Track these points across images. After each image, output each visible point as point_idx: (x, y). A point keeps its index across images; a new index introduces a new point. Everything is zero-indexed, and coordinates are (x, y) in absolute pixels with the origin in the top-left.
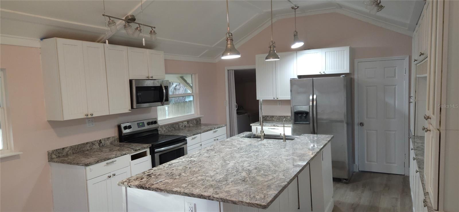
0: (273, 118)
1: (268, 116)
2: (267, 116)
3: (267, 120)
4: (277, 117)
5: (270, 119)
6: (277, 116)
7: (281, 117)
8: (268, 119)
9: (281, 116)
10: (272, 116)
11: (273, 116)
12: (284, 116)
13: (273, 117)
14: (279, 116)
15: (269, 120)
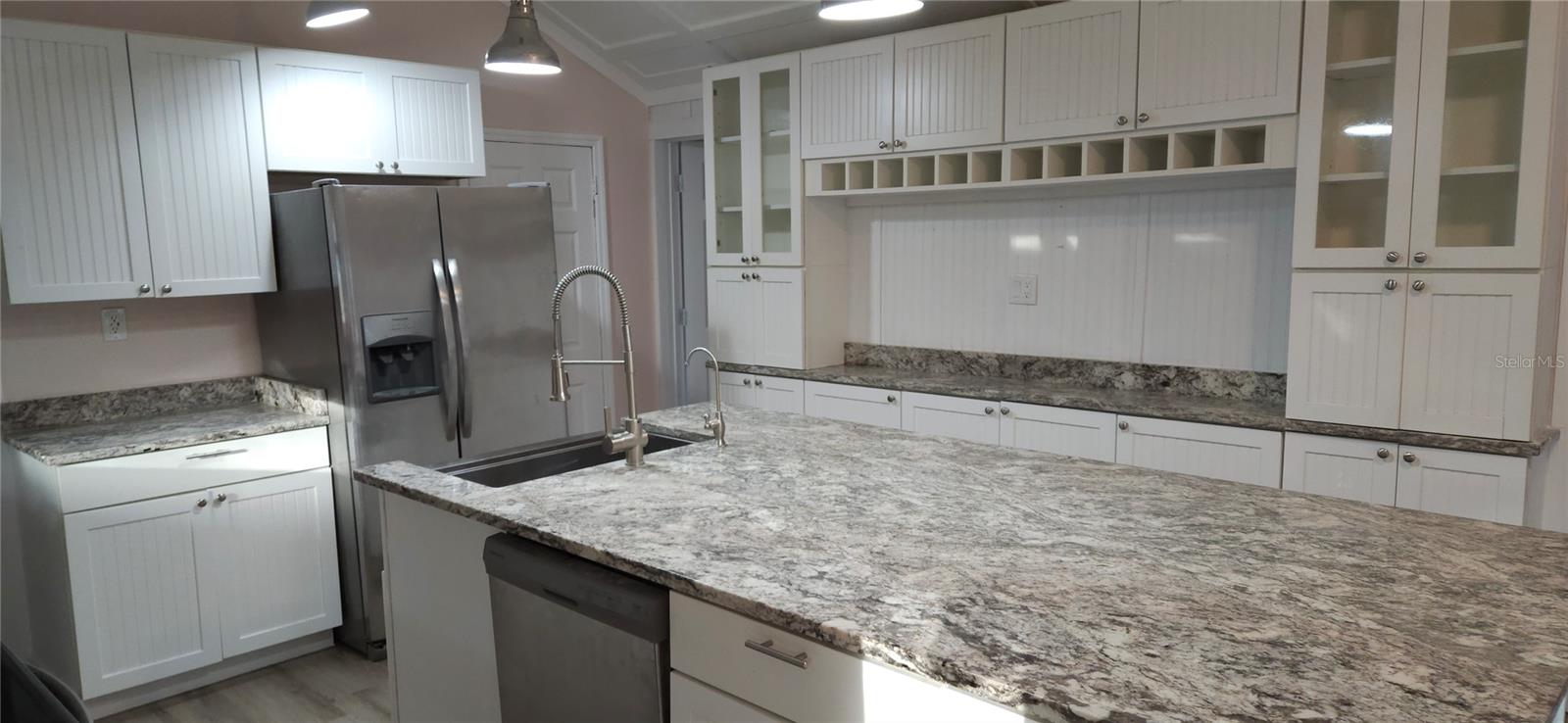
0: (85, 410)
1: (43, 404)
2: (36, 401)
3: (42, 428)
4: (107, 402)
5: (61, 420)
6: (107, 394)
7: (138, 398)
8: (45, 417)
9: (135, 392)
10: (74, 399)
11: (81, 396)
12: (156, 389)
13: (81, 400)
14: (123, 393)
15: (53, 427)
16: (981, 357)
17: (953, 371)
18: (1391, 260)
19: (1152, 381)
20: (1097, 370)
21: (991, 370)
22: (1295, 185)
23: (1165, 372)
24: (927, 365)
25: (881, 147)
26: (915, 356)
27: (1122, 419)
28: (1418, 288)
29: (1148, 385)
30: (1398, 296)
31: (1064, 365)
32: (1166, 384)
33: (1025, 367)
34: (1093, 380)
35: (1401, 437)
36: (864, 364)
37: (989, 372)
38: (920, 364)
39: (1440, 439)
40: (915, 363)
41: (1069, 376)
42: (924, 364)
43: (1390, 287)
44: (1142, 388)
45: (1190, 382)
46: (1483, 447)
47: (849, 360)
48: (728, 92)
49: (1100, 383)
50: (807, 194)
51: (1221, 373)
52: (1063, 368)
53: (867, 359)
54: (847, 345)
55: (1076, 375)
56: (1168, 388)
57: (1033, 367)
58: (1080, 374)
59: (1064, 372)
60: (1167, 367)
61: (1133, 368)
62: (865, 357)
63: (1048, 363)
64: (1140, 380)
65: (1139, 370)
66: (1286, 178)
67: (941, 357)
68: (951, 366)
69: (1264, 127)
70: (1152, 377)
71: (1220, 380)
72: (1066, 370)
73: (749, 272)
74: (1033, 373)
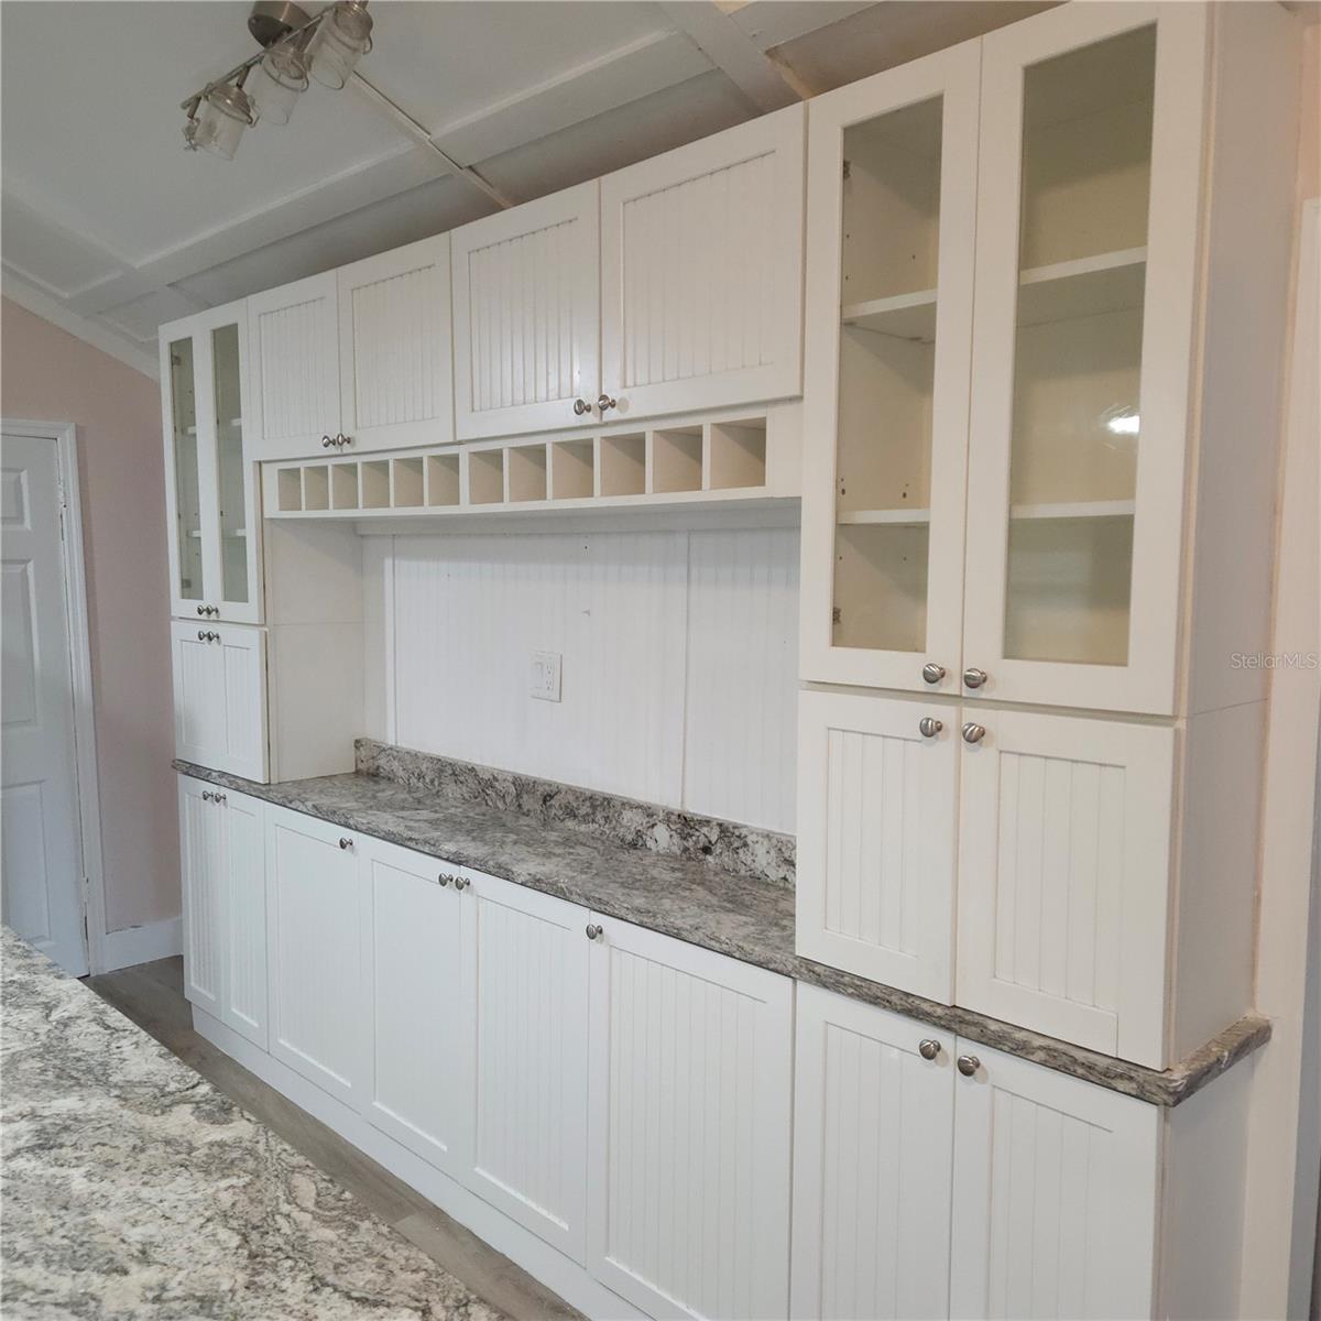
16: (496, 779)
17: (466, 796)
18: (930, 678)
19: (690, 844)
20: (627, 815)
21: (508, 800)
22: (799, 528)
23: (705, 830)
24: (440, 784)
25: (326, 445)
26: (427, 768)
27: (598, 920)
28: (974, 737)
29: (686, 849)
30: (946, 746)
31: (588, 803)
32: (707, 850)
33: (545, 801)
34: (622, 831)
35: (957, 1020)
36: (374, 775)
37: (505, 803)
38: (432, 781)
39: (1013, 1040)
40: (427, 780)
41: (593, 821)
42: (436, 783)
43: (931, 731)
44: (679, 852)
45: (736, 850)
46: (1080, 1071)
47: (361, 766)
48: (181, 354)
49: (629, 838)
50: (266, 516)
51: (774, 841)
52: (585, 809)
53: (378, 768)
54: (358, 744)
55: (602, 822)
56: (709, 858)
57: (553, 802)
58: (607, 818)
59: (588, 814)
60: (708, 822)
61: (668, 817)
62: (376, 764)
63: (571, 798)
64: (676, 839)
65: (675, 823)
66: (785, 515)
67: (454, 774)
68: (464, 788)
69: (763, 420)
70: (691, 836)
71: (773, 852)
72: (591, 812)
73: (207, 628)
74: (554, 811)
